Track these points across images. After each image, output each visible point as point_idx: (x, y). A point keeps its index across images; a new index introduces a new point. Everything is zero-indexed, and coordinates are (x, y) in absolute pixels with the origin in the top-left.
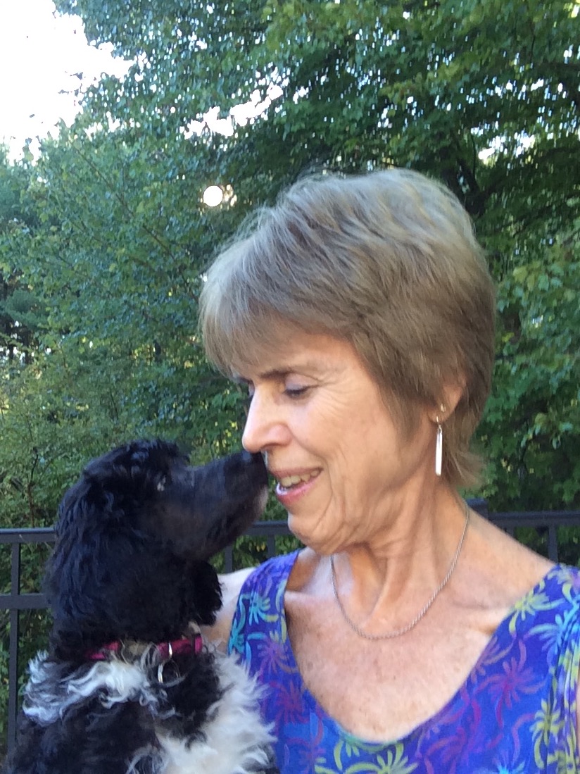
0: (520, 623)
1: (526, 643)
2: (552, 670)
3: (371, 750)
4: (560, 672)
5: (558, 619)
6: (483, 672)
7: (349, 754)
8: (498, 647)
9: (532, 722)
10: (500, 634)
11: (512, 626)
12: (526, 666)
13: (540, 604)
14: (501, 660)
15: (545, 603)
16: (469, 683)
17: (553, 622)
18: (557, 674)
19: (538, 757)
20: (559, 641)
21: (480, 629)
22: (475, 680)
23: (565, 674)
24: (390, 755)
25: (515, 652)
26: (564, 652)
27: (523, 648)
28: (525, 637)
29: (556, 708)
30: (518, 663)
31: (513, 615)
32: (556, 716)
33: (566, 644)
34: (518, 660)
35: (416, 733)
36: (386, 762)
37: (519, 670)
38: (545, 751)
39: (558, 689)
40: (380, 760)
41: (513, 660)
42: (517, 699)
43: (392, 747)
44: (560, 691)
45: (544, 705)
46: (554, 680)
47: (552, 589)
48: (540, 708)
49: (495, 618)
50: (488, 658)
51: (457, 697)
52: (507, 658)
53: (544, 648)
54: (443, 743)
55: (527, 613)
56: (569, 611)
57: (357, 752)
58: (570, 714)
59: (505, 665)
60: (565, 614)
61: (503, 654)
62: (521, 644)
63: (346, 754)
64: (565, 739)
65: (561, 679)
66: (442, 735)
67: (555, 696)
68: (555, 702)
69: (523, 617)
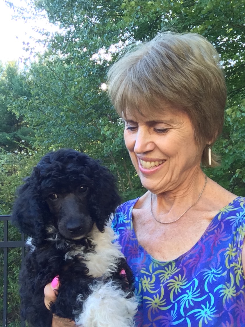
0: (222, 215)
1: (224, 223)
2: (234, 233)
3: (163, 265)
4: (237, 234)
5: (237, 214)
6: (207, 234)
7: (155, 267)
8: (213, 225)
9: (225, 252)
10: (215, 220)
11: (219, 217)
12: (223, 231)
13: (231, 209)
15: (233, 208)
16: (202, 239)
17: (236, 216)
18: (236, 235)
19: (227, 264)
20: (237, 222)
21: (207, 219)
22: (204, 238)
23: (239, 235)
24: (170, 266)
25: (220, 226)
26: (239, 227)
27: (223, 224)
28: (224, 221)
29: (235, 248)
30: (220, 230)
31: (220, 213)
32: (235, 249)
33: (240, 224)
34: (220, 228)
35: (180, 258)
36: (169, 270)
37: (221, 232)
38: (230, 262)
39: (236, 241)
40: (166, 268)
41: (218, 229)
42: (220, 243)
43: (170, 263)
44: (238, 241)
45: (230, 245)
46: (235, 237)
47: (236, 204)
48: (228, 247)
49: (213, 214)
50: (210, 229)
51: (197, 244)
52: (216, 229)
53: (231, 225)
54: (191, 260)
55: (225, 212)
56: (242, 212)
57: (157, 266)
58: (240, 250)
59: (216, 231)
61: (215, 227)
62: (222, 222)
63: (154, 267)
64: (237, 259)
65: (238, 236)
66: (190, 258)
67: (235, 242)
68: (235, 244)
69: (224, 213)
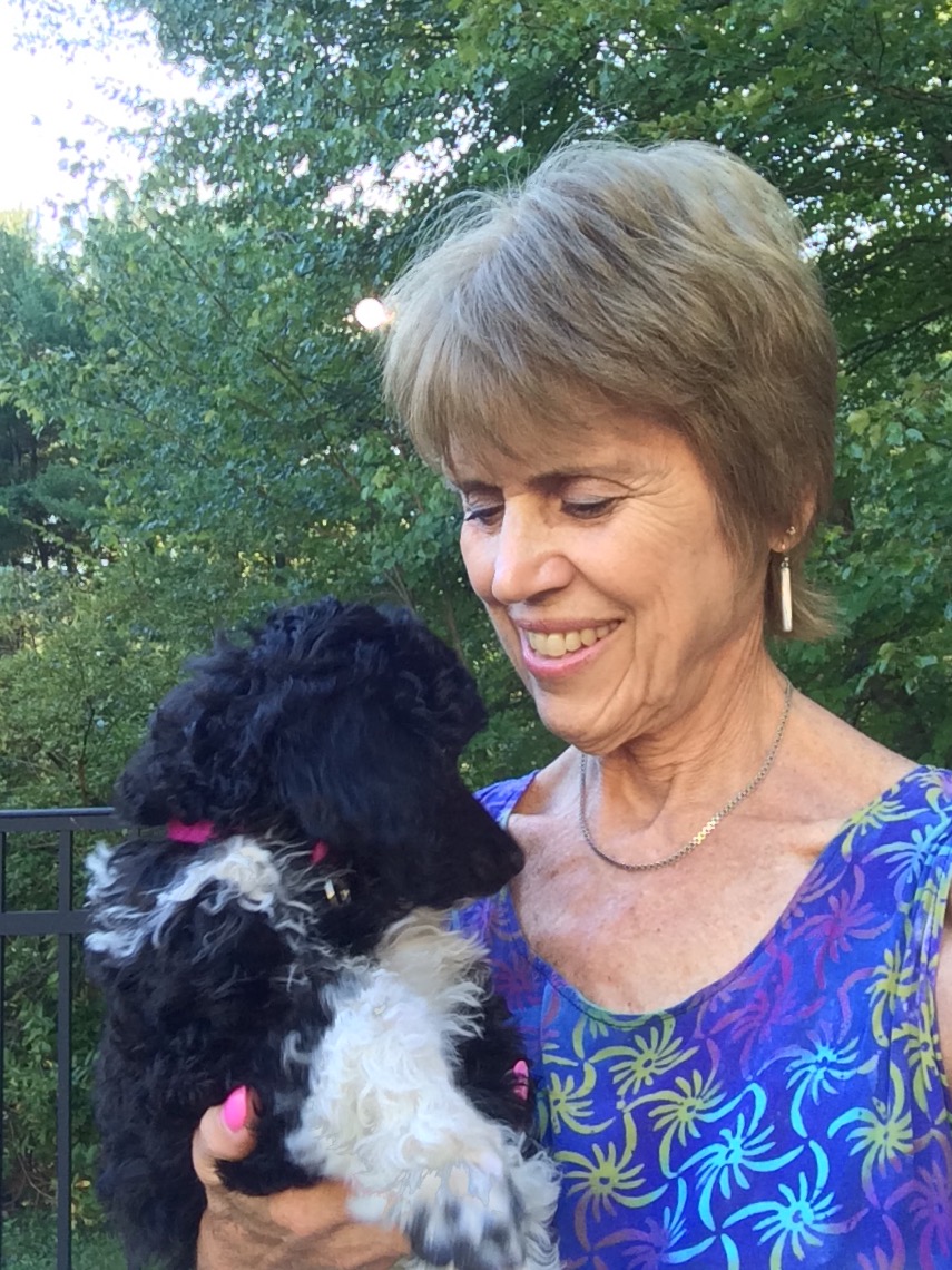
0: (858, 840)
1: (865, 869)
2: (904, 908)
3: (627, 1027)
4: (916, 912)
5: (916, 835)
6: (799, 914)
7: (595, 1036)
8: (823, 878)
9: (871, 981)
10: (829, 858)
11: (846, 847)
12: (862, 902)
13: (889, 814)
14: (828, 894)
15: (898, 812)
16: (779, 931)
17: (908, 839)
18: (912, 915)
19: (878, 1031)
20: (916, 866)
21: (797, 852)
22: (787, 925)
23: (924, 915)
24: (654, 1032)
25: (848, 883)
26: (924, 884)
27: (859, 875)
28: (865, 861)
29: (908, 966)
30: (851, 898)
31: (848, 830)
32: (907, 972)
33: (927, 872)
34: (851, 892)
35: (695, 1003)
36: (649, 1045)
37: (852, 907)
38: (890, 1021)
39: (913, 938)
40: (640, 1041)
41: (844, 892)
42: (848, 948)
43: (656, 1021)
44: (918, 939)
45: (888, 955)
46: (908, 922)
47: (910, 795)
48: (882, 962)
49: (822, 835)
50: (810, 893)
51: (760, 949)
52: (836, 891)
53: (891, 876)
54: (736, 1015)
55: (869, 827)
56: (934, 826)
57: (605, 1033)
58: (928, 973)
59: (832, 900)
60: (928, 828)
61: (830, 886)
62: (856, 867)
63: (591, 1036)
64: (918, 1007)
65: (918, 921)
66: (733, 1007)
67: (908, 944)
68: (908, 952)
69: (864, 832)
